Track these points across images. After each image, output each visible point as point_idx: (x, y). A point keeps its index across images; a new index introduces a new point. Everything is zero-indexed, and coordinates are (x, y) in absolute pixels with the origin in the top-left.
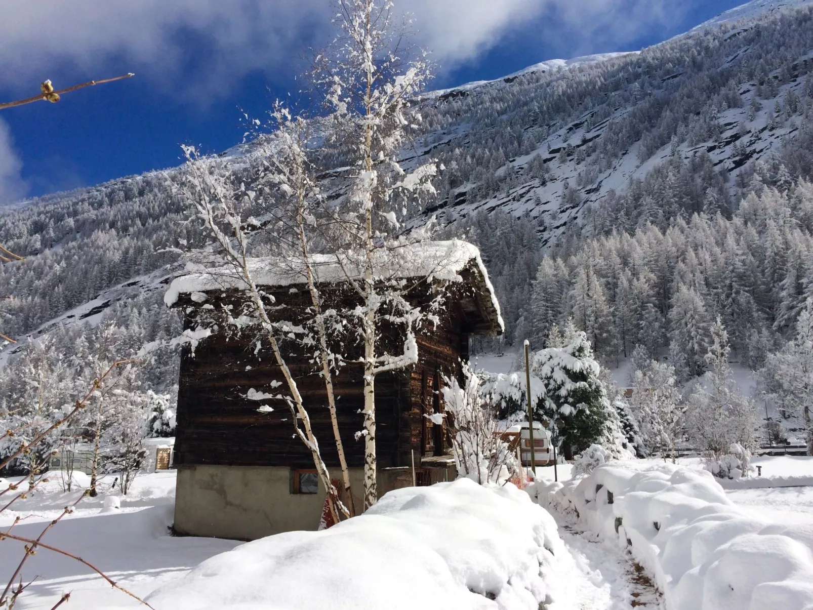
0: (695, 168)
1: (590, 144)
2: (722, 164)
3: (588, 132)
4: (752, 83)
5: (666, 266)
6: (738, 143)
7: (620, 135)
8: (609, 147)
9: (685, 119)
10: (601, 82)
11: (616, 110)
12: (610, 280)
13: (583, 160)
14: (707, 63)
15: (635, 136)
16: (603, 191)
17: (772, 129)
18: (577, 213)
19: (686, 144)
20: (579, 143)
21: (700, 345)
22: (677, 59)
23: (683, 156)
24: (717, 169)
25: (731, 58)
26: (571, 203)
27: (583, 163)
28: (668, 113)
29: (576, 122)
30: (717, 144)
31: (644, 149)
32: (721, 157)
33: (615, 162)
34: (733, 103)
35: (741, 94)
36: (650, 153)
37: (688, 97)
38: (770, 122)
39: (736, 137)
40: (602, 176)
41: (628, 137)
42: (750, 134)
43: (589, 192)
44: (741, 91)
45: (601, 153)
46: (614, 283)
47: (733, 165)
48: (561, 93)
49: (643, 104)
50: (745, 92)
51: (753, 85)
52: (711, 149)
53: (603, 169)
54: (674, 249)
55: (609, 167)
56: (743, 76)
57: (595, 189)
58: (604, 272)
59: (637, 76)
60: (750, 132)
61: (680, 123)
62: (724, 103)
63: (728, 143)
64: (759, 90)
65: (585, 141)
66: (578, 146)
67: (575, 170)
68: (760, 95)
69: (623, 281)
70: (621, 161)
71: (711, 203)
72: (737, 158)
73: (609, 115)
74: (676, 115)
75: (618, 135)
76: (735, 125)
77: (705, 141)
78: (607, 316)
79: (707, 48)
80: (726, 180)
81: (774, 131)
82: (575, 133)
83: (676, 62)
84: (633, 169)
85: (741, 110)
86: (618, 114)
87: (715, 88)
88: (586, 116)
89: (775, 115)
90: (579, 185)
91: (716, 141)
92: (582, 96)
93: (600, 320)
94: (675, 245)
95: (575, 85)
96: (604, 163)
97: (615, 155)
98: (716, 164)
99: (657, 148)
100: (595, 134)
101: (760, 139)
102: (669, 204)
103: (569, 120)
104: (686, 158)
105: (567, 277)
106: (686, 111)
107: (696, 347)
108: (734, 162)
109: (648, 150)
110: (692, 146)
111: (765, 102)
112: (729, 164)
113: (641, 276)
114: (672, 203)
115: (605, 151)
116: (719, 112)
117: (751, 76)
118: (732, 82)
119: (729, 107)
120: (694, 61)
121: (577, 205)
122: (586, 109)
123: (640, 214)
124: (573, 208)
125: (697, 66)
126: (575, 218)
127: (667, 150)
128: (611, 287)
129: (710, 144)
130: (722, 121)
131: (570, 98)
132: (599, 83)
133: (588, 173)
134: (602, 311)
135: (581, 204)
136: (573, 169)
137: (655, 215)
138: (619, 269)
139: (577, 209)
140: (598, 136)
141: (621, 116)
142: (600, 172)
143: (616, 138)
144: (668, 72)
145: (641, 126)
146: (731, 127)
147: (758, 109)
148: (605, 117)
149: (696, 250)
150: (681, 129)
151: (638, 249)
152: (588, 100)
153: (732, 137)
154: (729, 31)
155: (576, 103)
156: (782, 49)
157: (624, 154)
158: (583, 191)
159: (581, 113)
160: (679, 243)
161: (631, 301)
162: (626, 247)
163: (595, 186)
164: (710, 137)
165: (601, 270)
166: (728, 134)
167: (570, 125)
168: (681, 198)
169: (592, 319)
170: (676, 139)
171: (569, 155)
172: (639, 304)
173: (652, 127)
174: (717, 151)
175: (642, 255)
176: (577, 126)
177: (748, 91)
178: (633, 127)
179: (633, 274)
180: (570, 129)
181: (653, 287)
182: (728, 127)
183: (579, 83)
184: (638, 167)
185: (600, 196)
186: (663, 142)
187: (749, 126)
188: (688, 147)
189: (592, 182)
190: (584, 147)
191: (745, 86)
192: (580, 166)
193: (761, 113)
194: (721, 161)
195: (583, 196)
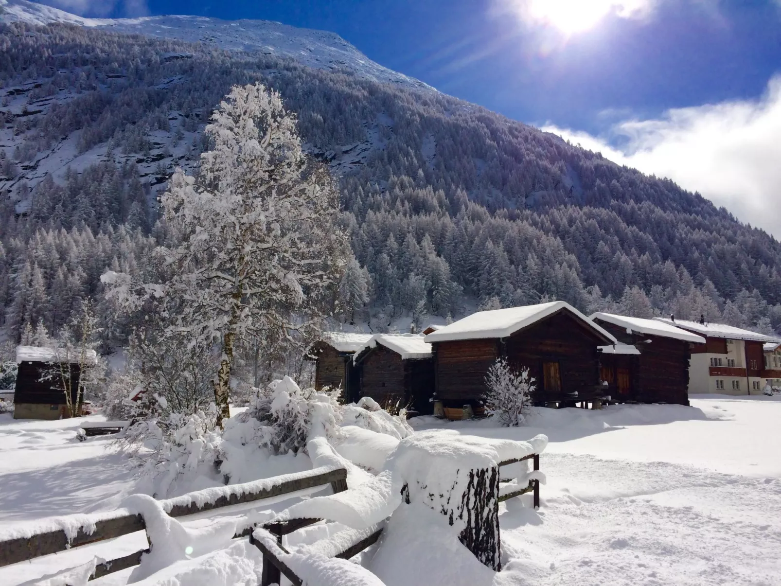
0: (126, 174)
1: (31, 117)
2: (147, 177)
3: (30, 104)
4: (178, 112)
5: (95, 266)
6: (161, 162)
7: (63, 120)
8: (50, 128)
9: (123, 124)
10: (49, 54)
11: (60, 90)
12: (48, 271)
13: (23, 132)
14: (148, 77)
15: (77, 125)
16: (40, 171)
17: (188, 159)
18: (11, 186)
19: (120, 149)
20: (20, 113)
21: (113, 333)
22: (123, 59)
23: (117, 161)
24: (143, 180)
25: (167, 81)
26: (7, 175)
27: (22, 136)
28: (109, 115)
29: (17, 88)
30: (145, 158)
31: (83, 142)
32: (147, 171)
33: (54, 144)
34: (163, 126)
35: (170, 119)
36: (88, 146)
37: (128, 105)
38: (187, 153)
39: (160, 157)
40: (40, 156)
41: (70, 124)
42: (172, 159)
43: (26, 168)
44: (171, 117)
45: (42, 131)
46: (51, 274)
47: (155, 181)
48: (5, 50)
49: (87, 95)
50: (173, 119)
51: (180, 115)
52: (140, 161)
53: (42, 149)
54: (103, 254)
55: (48, 147)
56: (174, 105)
57: (32, 167)
58: (44, 263)
59: (85, 62)
60: (171, 156)
61: (118, 128)
62: (156, 124)
63: (154, 160)
64: (184, 121)
65: (26, 113)
66: (18, 116)
67: (13, 140)
68: (184, 126)
69: (60, 274)
70: (60, 145)
71: (134, 215)
72: (159, 176)
73: (53, 94)
74: (116, 119)
75: (60, 119)
76: (161, 146)
77: (136, 152)
78: (44, 303)
79: (149, 61)
80: (148, 193)
81: (189, 162)
82: (15, 98)
83: (122, 63)
84: (71, 157)
85: (168, 134)
86: (62, 95)
87: (151, 104)
88: (29, 84)
89: (192, 148)
90: (16, 159)
91: (145, 155)
92: (28, 62)
93: (39, 306)
94: (104, 251)
95: (20, 47)
96: (43, 142)
97: (55, 138)
98: (142, 176)
99: (95, 144)
100: (37, 109)
101: (178, 165)
102: (101, 205)
103: (10, 81)
104: (119, 163)
105: (5, 258)
106: (125, 118)
107: (110, 335)
108: (156, 178)
109: (86, 143)
110: (125, 154)
111: (186, 134)
112: (152, 179)
113: (76, 273)
114: (103, 206)
115: (45, 130)
116: (151, 130)
117: (180, 106)
118: (165, 106)
119: (160, 128)
120: (137, 69)
121: (12, 179)
122: (30, 77)
123: (74, 209)
124: (7, 180)
125: (139, 74)
126: (10, 191)
127: (104, 149)
128: (49, 277)
129: (140, 156)
130: (152, 140)
131: (14, 58)
132: (47, 54)
133: (27, 148)
134: (41, 298)
135: (17, 179)
136: (11, 138)
137: (88, 214)
138: (57, 263)
139: (12, 182)
140: (40, 111)
141: (66, 99)
142: (39, 150)
143: (58, 121)
144: (113, 70)
145: (83, 117)
146: (158, 146)
147: (180, 138)
148: (49, 95)
149: (119, 258)
150: (118, 134)
151: (75, 248)
152: (32, 68)
153: (157, 155)
154: (169, 52)
155: (20, 67)
156: (206, 92)
157: (63, 139)
158: (20, 165)
159: (25, 79)
160: (108, 249)
161: (64, 292)
162: (64, 245)
163: (32, 164)
164: (141, 150)
165: (41, 261)
166: (155, 152)
167: (11, 89)
168: (111, 203)
169: (32, 304)
170: (112, 143)
171: (7, 122)
172: (71, 294)
173: (93, 120)
174: (144, 164)
175: (77, 254)
176: (19, 92)
177: (176, 119)
178: (75, 115)
179: (68, 270)
180: (11, 93)
181: (83, 283)
182: (156, 146)
183: (26, 47)
184: (76, 157)
185: (37, 175)
186: (100, 140)
187: (172, 151)
188: (122, 153)
189: (30, 159)
190: (24, 119)
191: (175, 114)
192: (18, 137)
193: (182, 142)
194: (146, 175)
195: (20, 170)
